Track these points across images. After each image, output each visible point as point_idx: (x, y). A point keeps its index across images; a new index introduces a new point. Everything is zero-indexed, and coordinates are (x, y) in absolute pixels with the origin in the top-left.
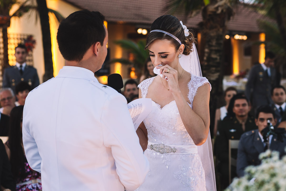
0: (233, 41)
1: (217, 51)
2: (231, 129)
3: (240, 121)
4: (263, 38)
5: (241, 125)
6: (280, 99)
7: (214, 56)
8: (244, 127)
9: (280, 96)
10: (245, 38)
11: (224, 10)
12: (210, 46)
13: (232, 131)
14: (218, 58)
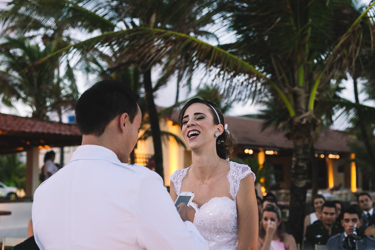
0: (327, 160)
1: (304, 160)
2: (318, 234)
3: (327, 227)
4: (353, 156)
5: (328, 231)
6: (366, 205)
7: (301, 164)
8: (330, 233)
9: (365, 202)
10: (338, 157)
11: (310, 121)
12: (297, 155)
13: (319, 236)
14: (305, 166)
